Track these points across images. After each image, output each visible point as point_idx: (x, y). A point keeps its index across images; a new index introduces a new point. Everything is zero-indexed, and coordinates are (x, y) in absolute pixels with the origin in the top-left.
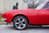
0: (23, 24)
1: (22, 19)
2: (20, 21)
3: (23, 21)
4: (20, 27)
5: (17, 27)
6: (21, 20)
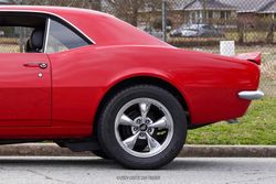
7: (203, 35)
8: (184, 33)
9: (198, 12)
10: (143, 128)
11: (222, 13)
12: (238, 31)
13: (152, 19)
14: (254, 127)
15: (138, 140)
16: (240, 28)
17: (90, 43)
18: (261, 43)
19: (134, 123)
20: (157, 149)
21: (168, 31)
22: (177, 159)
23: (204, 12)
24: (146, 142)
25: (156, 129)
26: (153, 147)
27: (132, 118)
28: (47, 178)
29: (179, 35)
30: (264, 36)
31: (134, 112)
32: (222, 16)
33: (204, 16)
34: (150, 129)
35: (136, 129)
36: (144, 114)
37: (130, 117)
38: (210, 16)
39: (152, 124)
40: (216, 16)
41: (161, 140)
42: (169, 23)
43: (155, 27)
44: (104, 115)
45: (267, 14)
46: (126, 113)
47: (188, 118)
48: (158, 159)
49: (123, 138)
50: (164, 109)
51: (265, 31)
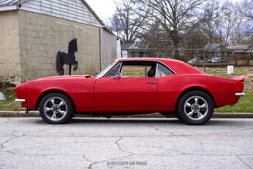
0: (61, 110)
1: (60, 101)
2: (54, 105)
3: (61, 103)
4: (54, 118)
5: (48, 117)
6: (57, 102)
7: (221, 62)
8: (213, 61)
9: (218, 52)
10: (196, 108)
11: (228, 52)
12: (235, 60)
13: (199, 55)
14: (241, 105)
15: (194, 113)
16: (236, 59)
17: (174, 73)
18: (244, 65)
19: (192, 106)
20: (201, 117)
21: (206, 60)
22: (211, 119)
23: (221, 52)
24: (197, 114)
25: (201, 109)
26: (200, 116)
27: (191, 104)
28: (157, 129)
29: (210, 62)
30: (245, 62)
31: (192, 102)
32: (228, 54)
33: (221, 54)
34: (199, 108)
35: (193, 108)
36: (196, 103)
37: (190, 104)
38: (223, 54)
39: (199, 107)
40: (226, 54)
41: (203, 113)
42: (207, 57)
43: (201, 59)
44: (180, 103)
45: (247, 53)
46: (189, 102)
47: (214, 104)
48: (202, 121)
49: (188, 113)
50: (204, 100)
51: (246, 60)
